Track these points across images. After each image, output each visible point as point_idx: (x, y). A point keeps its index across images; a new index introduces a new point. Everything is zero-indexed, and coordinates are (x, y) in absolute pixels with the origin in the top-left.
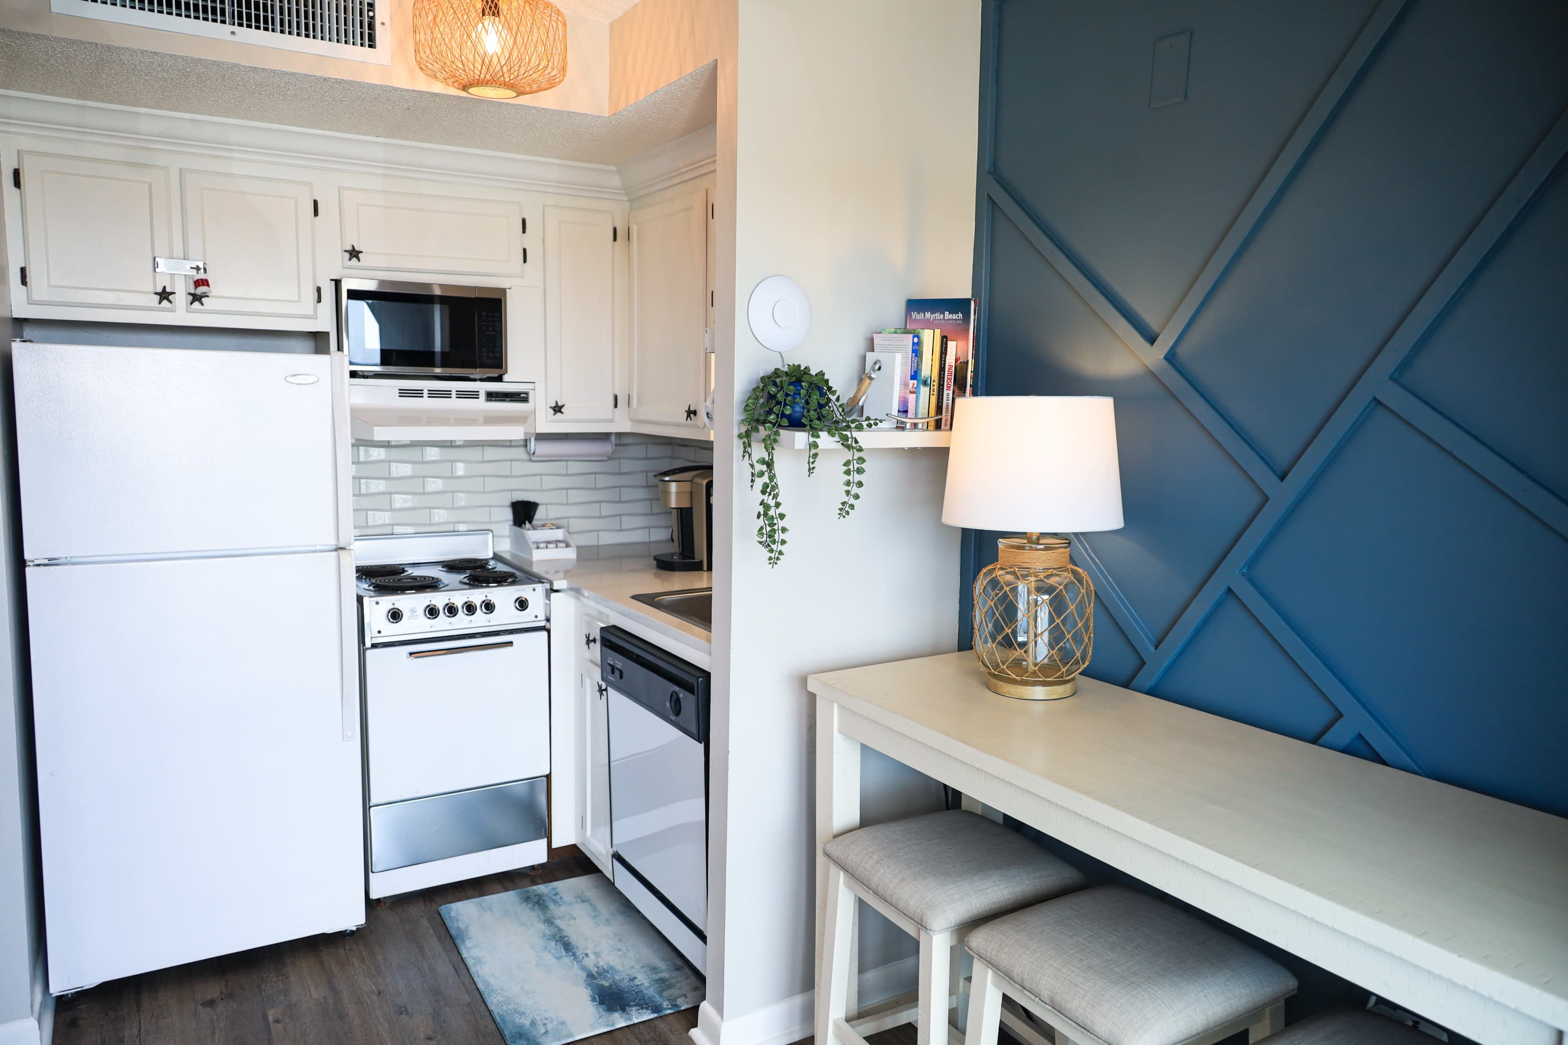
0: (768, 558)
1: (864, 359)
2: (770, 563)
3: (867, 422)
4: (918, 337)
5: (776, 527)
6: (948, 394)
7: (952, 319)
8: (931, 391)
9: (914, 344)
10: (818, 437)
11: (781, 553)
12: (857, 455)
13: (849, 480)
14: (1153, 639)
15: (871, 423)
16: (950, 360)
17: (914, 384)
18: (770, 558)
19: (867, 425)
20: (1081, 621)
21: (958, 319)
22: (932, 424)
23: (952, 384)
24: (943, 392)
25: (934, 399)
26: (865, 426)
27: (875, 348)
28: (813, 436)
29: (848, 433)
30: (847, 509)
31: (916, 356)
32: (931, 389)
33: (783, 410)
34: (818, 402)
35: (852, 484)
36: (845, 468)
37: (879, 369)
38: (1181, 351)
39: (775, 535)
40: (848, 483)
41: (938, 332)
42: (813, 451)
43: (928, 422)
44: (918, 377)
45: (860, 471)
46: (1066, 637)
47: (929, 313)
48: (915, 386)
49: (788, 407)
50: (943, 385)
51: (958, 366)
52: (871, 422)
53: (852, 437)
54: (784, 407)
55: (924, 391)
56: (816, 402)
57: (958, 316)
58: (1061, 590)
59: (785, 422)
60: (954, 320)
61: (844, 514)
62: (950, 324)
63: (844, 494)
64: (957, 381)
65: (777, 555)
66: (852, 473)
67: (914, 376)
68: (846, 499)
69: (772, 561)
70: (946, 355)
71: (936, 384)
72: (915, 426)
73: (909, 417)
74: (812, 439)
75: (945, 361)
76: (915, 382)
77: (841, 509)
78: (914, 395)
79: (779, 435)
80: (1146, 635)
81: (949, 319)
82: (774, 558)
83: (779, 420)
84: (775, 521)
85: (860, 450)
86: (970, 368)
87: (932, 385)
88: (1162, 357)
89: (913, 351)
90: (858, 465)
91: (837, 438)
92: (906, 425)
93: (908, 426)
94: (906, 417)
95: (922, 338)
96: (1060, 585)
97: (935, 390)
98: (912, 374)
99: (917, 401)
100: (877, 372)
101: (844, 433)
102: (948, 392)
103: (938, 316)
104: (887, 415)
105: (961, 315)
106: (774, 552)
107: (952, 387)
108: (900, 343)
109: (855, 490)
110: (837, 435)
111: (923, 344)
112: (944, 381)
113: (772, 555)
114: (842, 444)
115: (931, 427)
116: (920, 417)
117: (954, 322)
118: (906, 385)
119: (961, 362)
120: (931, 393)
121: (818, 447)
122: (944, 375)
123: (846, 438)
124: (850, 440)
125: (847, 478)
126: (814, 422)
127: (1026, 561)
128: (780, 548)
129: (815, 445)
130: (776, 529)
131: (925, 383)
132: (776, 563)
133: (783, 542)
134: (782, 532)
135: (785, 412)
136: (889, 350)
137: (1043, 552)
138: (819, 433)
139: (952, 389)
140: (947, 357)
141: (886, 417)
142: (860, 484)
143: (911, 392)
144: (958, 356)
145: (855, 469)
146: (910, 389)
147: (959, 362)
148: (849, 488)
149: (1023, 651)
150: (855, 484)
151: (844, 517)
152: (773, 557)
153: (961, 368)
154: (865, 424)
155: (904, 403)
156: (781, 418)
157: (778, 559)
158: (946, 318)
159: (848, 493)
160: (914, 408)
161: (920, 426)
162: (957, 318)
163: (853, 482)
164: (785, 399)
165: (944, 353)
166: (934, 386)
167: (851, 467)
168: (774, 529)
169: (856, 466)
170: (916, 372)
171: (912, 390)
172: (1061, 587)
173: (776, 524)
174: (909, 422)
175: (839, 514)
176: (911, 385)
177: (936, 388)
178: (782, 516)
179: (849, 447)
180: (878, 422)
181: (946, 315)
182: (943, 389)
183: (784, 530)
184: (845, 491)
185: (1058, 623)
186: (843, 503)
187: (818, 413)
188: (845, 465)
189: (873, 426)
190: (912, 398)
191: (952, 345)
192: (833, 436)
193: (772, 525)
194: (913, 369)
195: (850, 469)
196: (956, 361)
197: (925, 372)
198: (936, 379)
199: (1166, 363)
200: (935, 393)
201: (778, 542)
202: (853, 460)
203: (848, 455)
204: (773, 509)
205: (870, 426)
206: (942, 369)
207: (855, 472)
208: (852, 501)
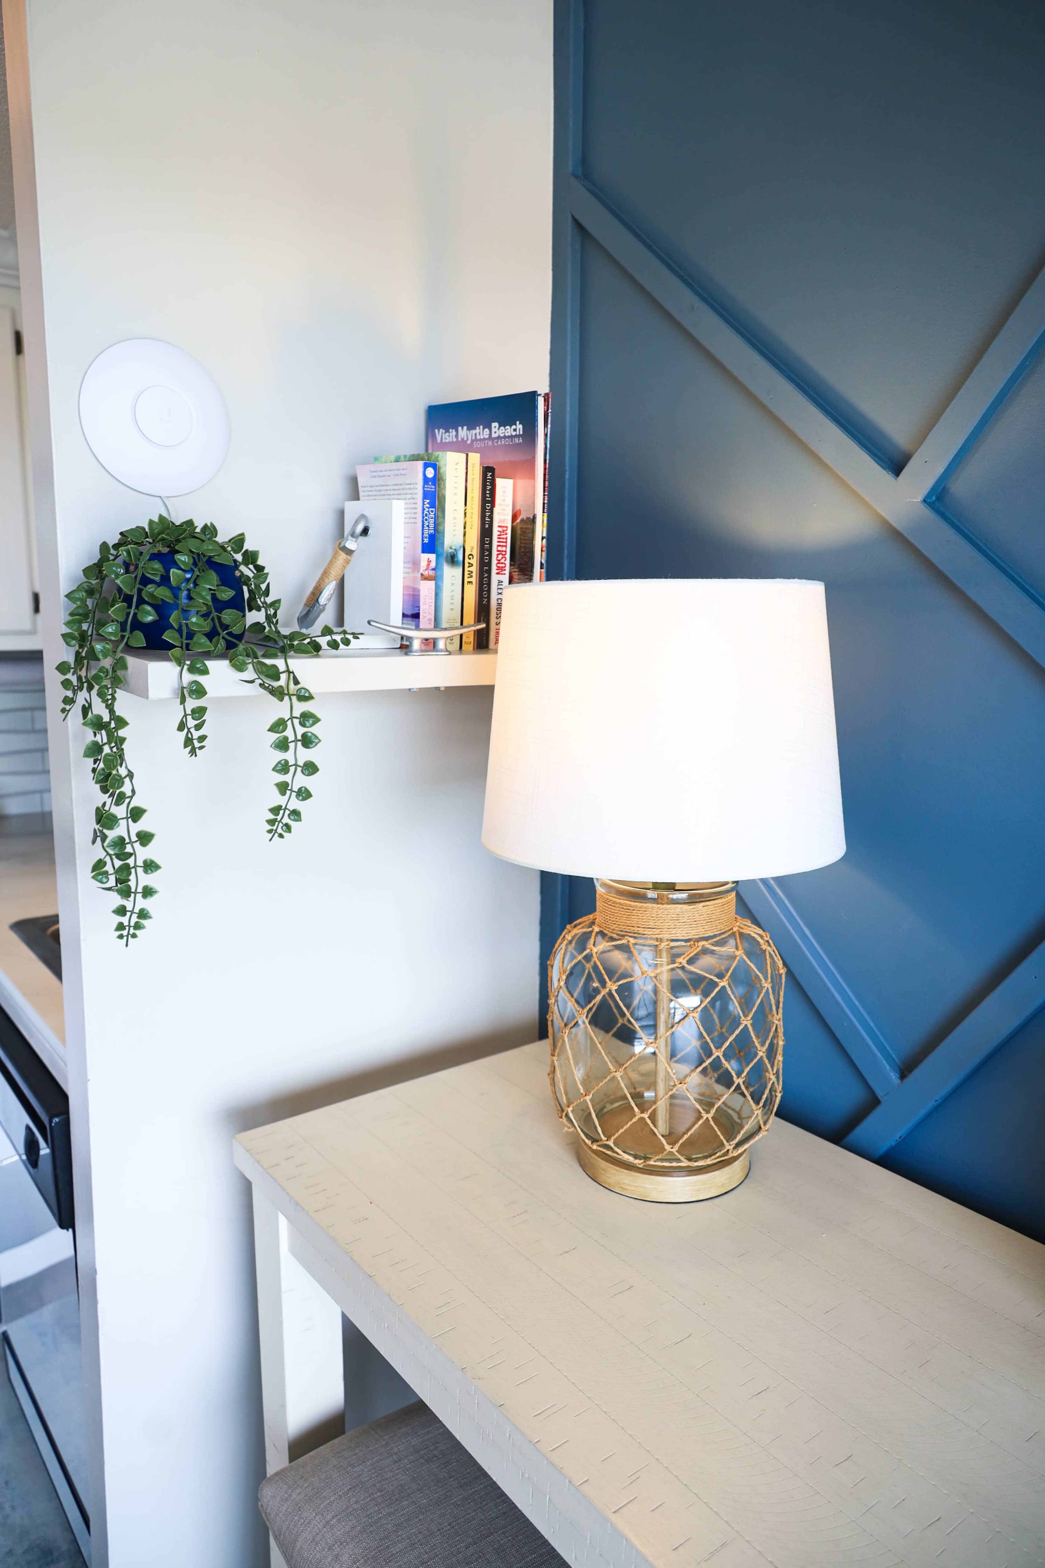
0: (115, 925)
1: (341, 514)
2: (121, 937)
3: (328, 638)
4: (435, 467)
5: (131, 861)
6: (500, 582)
7: (505, 437)
8: (466, 576)
9: (426, 480)
10: (205, 672)
11: (143, 914)
12: (300, 708)
13: (287, 762)
14: (897, 1061)
15: (335, 641)
16: (502, 516)
17: (429, 562)
18: (121, 927)
19: (329, 644)
20: (763, 1044)
21: (516, 436)
22: (470, 639)
23: (508, 562)
24: (489, 577)
25: (471, 592)
26: (324, 646)
27: (361, 494)
28: (192, 670)
29: (280, 663)
30: (286, 820)
31: (432, 505)
32: (466, 573)
33: (135, 615)
34: (214, 597)
35: (292, 769)
36: (274, 736)
37: (365, 531)
38: (959, 488)
39: (131, 878)
40: (283, 767)
41: (475, 458)
42: (192, 703)
43: (461, 636)
44: (439, 549)
45: (307, 741)
46: (733, 1083)
47: (465, 428)
48: (433, 565)
49: (148, 608)
50: (489, 564)
51: (519, 527)
52: (335, 637)
53: (288, 672)
54: (137, 607)
55: (451, 575)
56: (209, 598)
57: (515, 430)
58: (724, 987)
59: (139, 639)
60: (508, 437)
61: (280, 831)
62: (502, 446)
63: (276, 790)
64: (518, 557)
65: (134, 919)
66: (292, 745)
67: (431, 544)
68: (281, 801)
69: (125, 933)
70: (493, 505)
71: (475, 561)
72: (430, 645)
73: (421, 626)
74: (188, 677)
75: (491, 517)
76: (432, 557)
77: (271, 822)
78: (432, 584)
79: (125, 667)
80: (883, 1050)
81: (499, 437)
82: (129, 926)
83: (127, 634)
84: (129, 849)
85: (305, 697)
86: (540, 530)
87: (467, 565)
88: (920, 498)
89: (426, 495)
90: (304, 730)
91: (250, 673)
92: (411, 643)
93: (416, 645)
94: (417, 627)
95: (442, 470)
96: (721, 976)
97: (474, 574)
98: (426, 541)
99: (437, 595)
100: (362, 539)
101: (269, 662)
102: (500, 577)
103: (481, 432)
104: (369, 622)
105: (519, 427)
106: (128, 914)
107: (508, 568)
108: (400, 480)
109: (300, 781)
110: (250, 667)
111: (444, 481)
112: (490, 555)
113: (125, 920)
114: (260, 685)
115: (469, 646)
116: (444, 626)
117: (508, 442)
118: (415, 563)
119: (522, 520)
120: (466, 580)
121: (206, 693)
122: (491, 544)
123: (274, 674)
124: (283, 677)
125: (280, 756)
126: (195, 639)
127: (652, 924)
128: (142, 903)
129: (199, 691)
130: (132, 865)
131: (452, 560)
132: (134, 936)
133: (148, 892)
134: (146, 872)
135: (139, 617)
136: (384, 494)
137: (685, 907)
138: (207, 662)
139: (507, 572)
140: (496, 510)
141: (366, 628)
142: (310, 768)
143: (425, 578)
144: (518, 508)
145: (299, 737)
146: (421, 571)
147: (518, 521)
148: (287, 778)
149: (646, 1116)
150: (299, 769)
151: (281, 836)
152: (126, 923)
153: (524, 532)
154: (323, 641)
155: (413, 598)
156: (131, 632)
157: (138, 926)
158: (494, 435)
159: (283, 788)
160: (433, 608)
161: (441, 645)
162: (514, 433)
163: (296, 765)
164: (140, 591)
165: (488, 502)
166: (471, 565)
167: (289, 733)
168: (128, 865)
169: (300, 730)
170: (432, 538)
171: (426, 573)
172: (723, 983)
173: (131, 855)
174: (417, 637)
175: (270, 831)
176: (424, 564)
177: (474, 569)
178: (145, 838)
179: (279, 693)
180: (350, 637)
181: (493, 430)
182: (489, 572)
183: (150, 866)
184: (277, 785)
185: (718, 1057)
186: (276, 810)
187: (213, 619)
188: (272, 729)
189: (342, 646)
190: (426, 589)
191: (504, 487)
192: (240, 668)
193: (123, 856)
194: (426, 532)
195: (286, 738)
196: (514, 517)
197: (452, 538)
198: (475, 552)
199: (926, 512)
200: (474, 579)
201: (136, 893)
202: (292, 718)
203: (280, 709)
204: (123, 823)
205: (334, 645)
206: (486, 532)
207: (299, 743)
208: (295, 804)
